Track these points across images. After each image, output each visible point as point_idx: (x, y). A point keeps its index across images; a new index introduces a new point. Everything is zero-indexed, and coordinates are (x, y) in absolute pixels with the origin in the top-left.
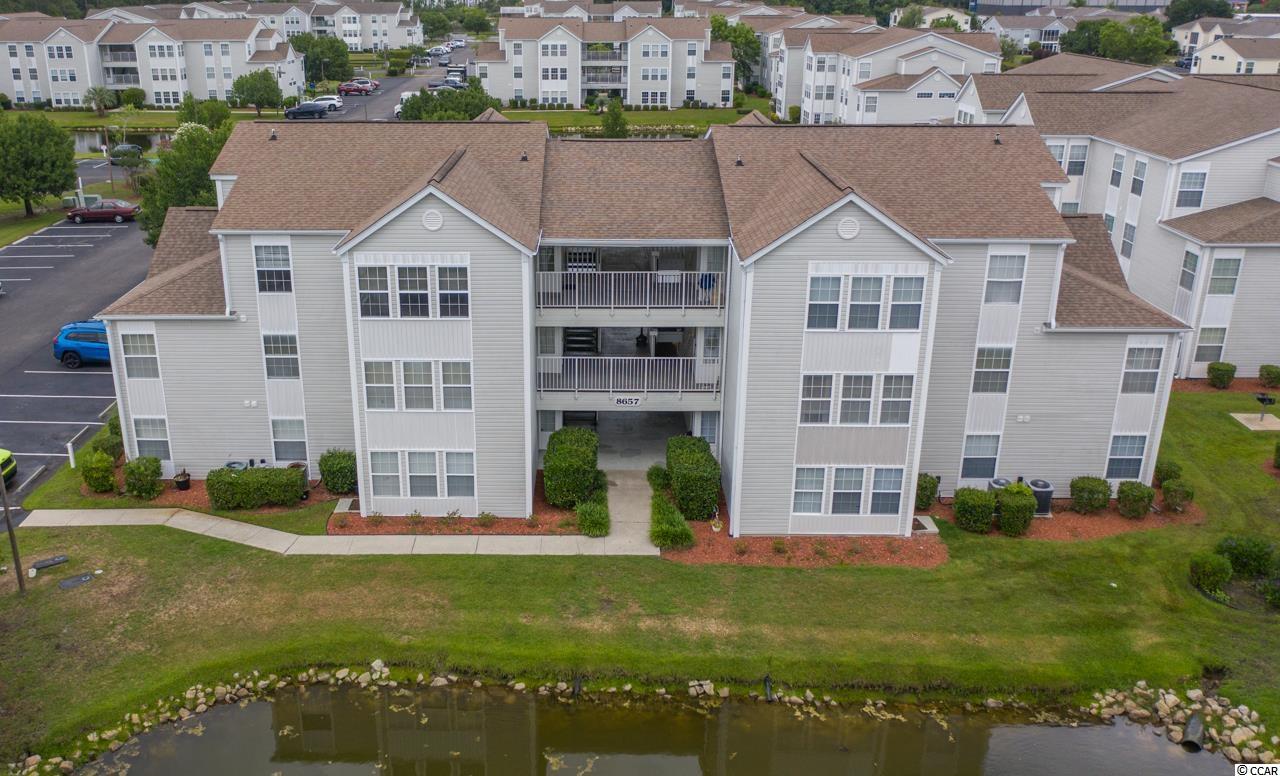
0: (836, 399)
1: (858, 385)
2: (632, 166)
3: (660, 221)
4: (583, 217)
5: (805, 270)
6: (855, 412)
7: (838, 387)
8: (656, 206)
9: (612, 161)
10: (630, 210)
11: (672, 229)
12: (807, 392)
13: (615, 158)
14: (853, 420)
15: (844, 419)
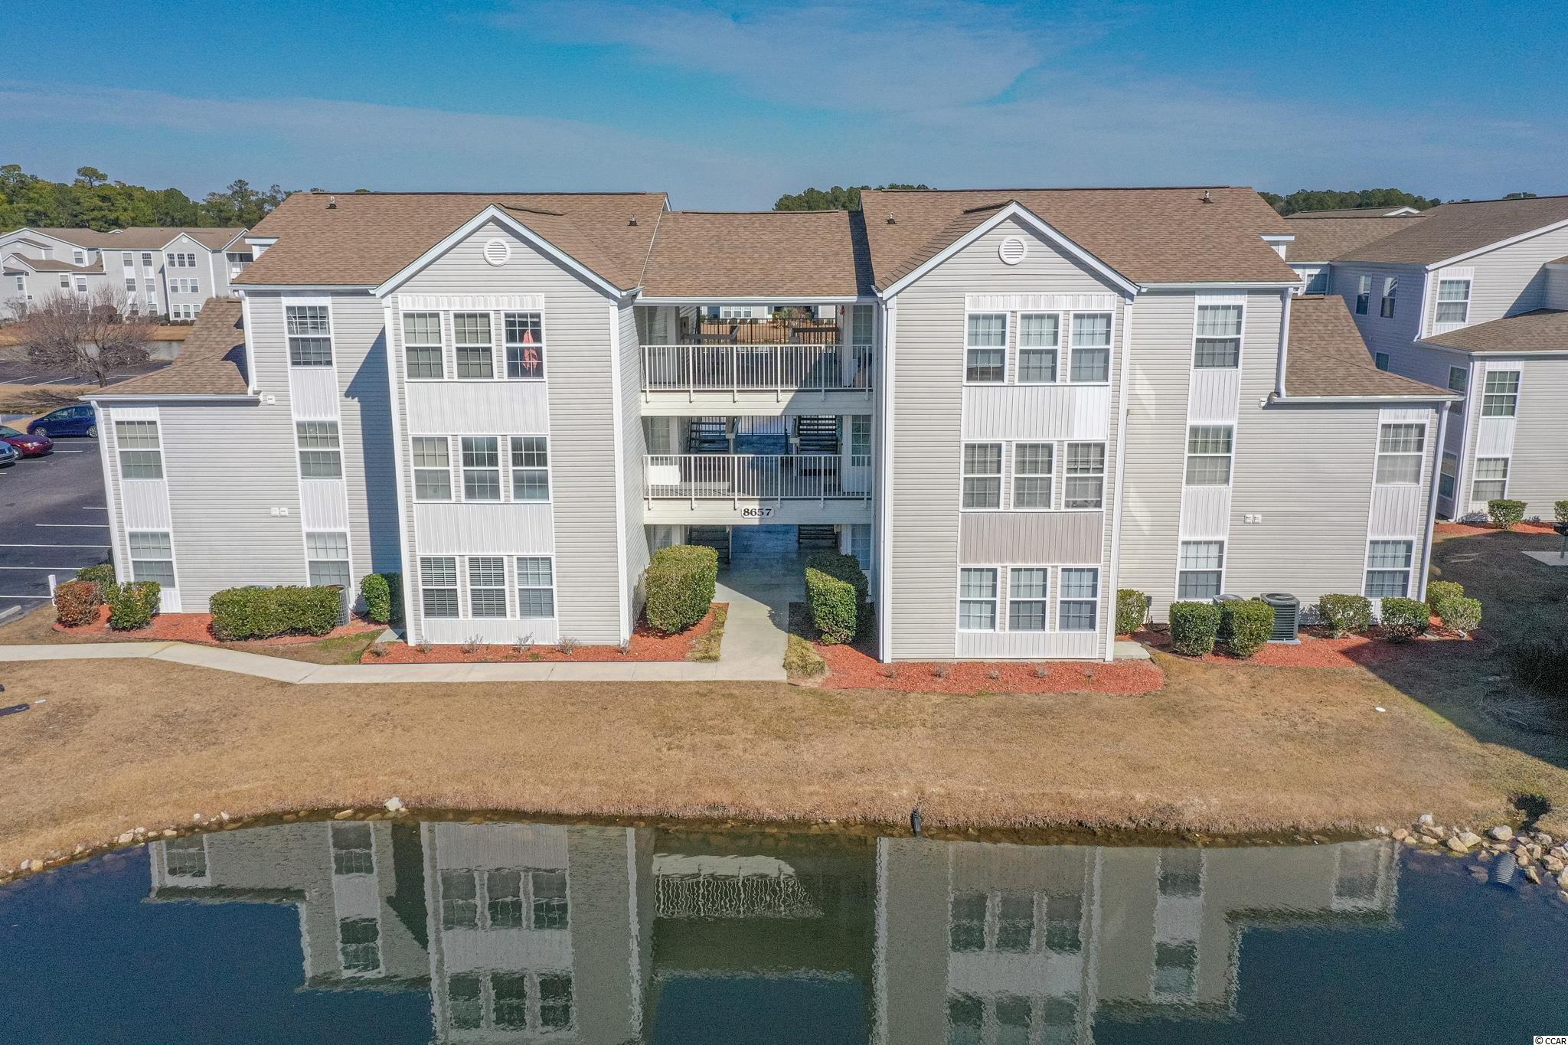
0: (1008, 475)
1: (1035, 456)
2: (764, 234)
3: (791, 281)
4: (697, 278)
5: (960, 306)
6: (1031, 493)
7: (1009, 459)
8: (788, 267)
9: (741, 230)
10: (756, 272)
11: (806, 288)
12: (970, 465)
13: (745, 227)
14: (1030, 504)
15: (1020, 501)
